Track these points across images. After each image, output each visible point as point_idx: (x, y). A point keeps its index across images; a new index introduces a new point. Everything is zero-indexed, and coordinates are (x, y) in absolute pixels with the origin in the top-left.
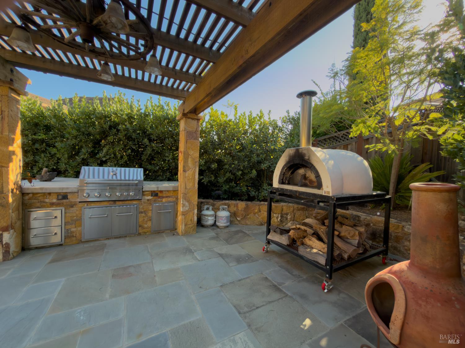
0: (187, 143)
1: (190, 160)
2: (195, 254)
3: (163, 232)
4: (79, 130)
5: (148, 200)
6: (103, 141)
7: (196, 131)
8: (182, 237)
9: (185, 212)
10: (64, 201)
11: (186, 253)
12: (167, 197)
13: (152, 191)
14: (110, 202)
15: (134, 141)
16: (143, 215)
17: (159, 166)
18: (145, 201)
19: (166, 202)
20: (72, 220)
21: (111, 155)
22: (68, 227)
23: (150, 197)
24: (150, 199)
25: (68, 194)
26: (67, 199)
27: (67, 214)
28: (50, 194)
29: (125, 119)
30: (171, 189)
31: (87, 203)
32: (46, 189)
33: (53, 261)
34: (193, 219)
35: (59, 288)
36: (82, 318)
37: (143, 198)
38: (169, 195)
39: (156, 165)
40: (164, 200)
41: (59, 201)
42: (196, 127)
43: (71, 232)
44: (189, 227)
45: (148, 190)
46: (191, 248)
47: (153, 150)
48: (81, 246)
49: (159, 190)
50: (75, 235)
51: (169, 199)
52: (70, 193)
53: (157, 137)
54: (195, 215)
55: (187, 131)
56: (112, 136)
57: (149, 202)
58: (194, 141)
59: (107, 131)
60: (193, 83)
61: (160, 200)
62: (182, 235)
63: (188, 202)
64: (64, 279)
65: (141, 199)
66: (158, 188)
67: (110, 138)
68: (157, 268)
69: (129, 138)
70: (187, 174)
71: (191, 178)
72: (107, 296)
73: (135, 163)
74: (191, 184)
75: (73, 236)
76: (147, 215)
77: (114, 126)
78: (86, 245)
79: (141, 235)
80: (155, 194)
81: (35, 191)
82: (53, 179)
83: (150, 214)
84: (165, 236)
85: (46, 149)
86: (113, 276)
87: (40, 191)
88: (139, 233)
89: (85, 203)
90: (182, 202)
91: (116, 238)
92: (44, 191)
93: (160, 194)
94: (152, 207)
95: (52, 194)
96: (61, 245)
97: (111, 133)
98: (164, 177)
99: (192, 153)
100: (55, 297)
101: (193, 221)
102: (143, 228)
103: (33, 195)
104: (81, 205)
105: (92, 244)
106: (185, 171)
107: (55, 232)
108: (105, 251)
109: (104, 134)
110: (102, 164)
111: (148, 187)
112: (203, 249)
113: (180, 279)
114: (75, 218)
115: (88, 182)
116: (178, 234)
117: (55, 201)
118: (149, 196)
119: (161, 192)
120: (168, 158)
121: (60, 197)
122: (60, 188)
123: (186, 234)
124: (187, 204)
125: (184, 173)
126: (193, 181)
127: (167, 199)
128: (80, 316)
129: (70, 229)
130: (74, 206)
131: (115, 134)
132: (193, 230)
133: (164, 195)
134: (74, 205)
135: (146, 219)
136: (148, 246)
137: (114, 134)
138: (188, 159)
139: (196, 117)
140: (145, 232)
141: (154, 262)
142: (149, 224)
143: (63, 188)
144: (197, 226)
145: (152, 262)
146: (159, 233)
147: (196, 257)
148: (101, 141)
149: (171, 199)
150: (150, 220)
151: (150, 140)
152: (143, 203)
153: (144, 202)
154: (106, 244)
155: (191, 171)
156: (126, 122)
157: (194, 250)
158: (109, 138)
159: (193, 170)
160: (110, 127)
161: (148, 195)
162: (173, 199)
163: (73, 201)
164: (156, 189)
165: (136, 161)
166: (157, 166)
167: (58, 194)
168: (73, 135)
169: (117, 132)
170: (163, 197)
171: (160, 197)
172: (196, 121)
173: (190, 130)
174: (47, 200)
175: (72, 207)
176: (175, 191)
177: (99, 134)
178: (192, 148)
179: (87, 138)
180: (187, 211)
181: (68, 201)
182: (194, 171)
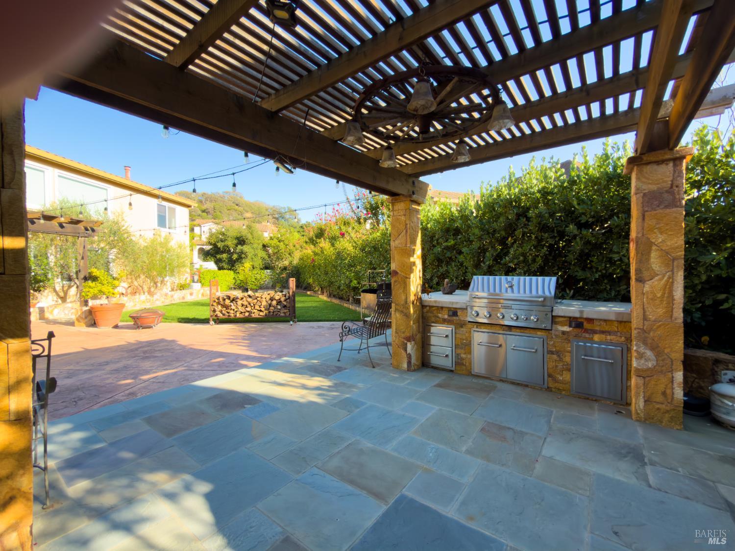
0: (644, 219)
1: (654, 255)
2: (648, 469)
3: (596, 400)
4: (482, 230)
5: (564, 333)
6: (510, 239)
7: (672, 187)
8: (636, 423)
9: (643, 370)
10: (454, 318)
11: (625, 457)
12: (603, 332)
13: (570, 318)
14: (504, 327)
15: (553, 231)
16: (555, 357)
17: (600, 271)
18: (557, 333)
19: (600, 343)
20: (462, 344)
21: (519, 258)
22: (459, 351)
23: (566, 329)
24: (568, 332)
25: (458, 311)
26: (457, 316)
27: (458, 336)
28: (442, 308)
29: (538, 199)
30: (613, 317)
31: (477, 324)
32: (439, 302)
33: (439, 386)
34: (668, 391)
35: (430, 414)
36: (431, 455)
37: (554, 328)
38: (607, 328)
39: (595, 270)
40: (596, 338)
41: (450, 318)
42: (671, 178)
43: (461, 358)
44: (658, 409)
45: (562, 315)
46: (645, 453)
47: (588, 242)
48: (470, 379)
49: (585, 316)
50: (465, 363)
51: (609, 337)
52: (459, 309)
53: (593, 217)
54: (675, 385)
55: (645, 194)
56: (521, 230)
57: (565, 336)
58: (668, 210)
59: (514, 223)
60: (635, 91)
61: (587, 335)
62: (637, 421)
63: (652, 349)
64: (437, 408)
65: (550, 328)
66: (581, 312)
67: (519, 233)
68: (548, 451)
69: (544, 228)
70: (647, 286)
71: (659, 295)
72: (464, 449)
73: (556, 268)
74: (660, 311)
75: (463, 364)
76: (561, 360)
77: (523, 213)
78: (474, 380)
79: (551, 391)
80: (577, 323)
81: (431, 304)
82: (454, 291)
83: (567, 359)
84: (596, 407)
85: (456, 257)
86: (483, 430)
87: (434, 305)
88: (548, 387)
89: (475, 324)
90: (635, 348)
91: (513, 383)
92: (437, 305)
93: (586, 325)
94: (572, 347)
95: (444, 309)
96: (452, 371)
97: (519, 225)
98: (613, 293)
99: (660, 240)
100: (422, 422)
101: (669, 397)
102: (555, 380)
103: (430, 308)
104: (470, 325)
105: (481, 381)
106: (640, 281)
107: (447, 354)
108: (491, 395)
109: (511, 228)
110: (509, 272)
111: (562, 309)
112: (680, 469)
113: (580, 491)
114: (465, 341)
115: (476, 296)
116: (629, 415)
117: (446, 317)
118: (566, 325)
119: (590, 320)
120: (617, 255)
121: (451, 313)
122: (450, 302)
123: (649, 420)
124: (649, 353)
125: (640, 284)
126: (668, 303)
127: (603, 336)
128: (431, 453)
129: (460, 354)
130: (464, 326)
131: (525, 225)
132: (672, 419)
133: (597, 328)
134: (463, 324)
135: (560, 365)
136: (554, 412)
137: (522, 225)
138: (649, 253)
139: (668, 156)
140: (559, 389)
141: (548, 440)
142: (566, 376)
143: (453, 303)
144: (684, 413)
145: (545, 439)
146: (588, 399)
147: (646, 475)
148: (507, 239)
149: (614, 337)
150: (569, 370)
151: (581, 226)
152: (554, 336)
153: (556, 336)
154: (496, 387)
155: (661, 280)
156: (539, 203)
157: (649, 460)
158: (516, 233)
159: (666, 278)
160: (518, 216)
161: (563, 325)
162: (618, 338)
163: (462, 319)
164: (577, 315)
165: (558, 265)
166: (596, 272)
167: (449, 309)
168: (477, 236)
169: (527, 222)
170: (595, 332)
171: (586, 331)
172: (671, 164)
173: (654, 187)
174: (440, 315)
175: (462, 327)
176: (624, 322)
177: (505, 230)
178: (659, 229)
179: (491, 237)
180: (648, 369)
181: (457, 318)
182: (667, 281)
